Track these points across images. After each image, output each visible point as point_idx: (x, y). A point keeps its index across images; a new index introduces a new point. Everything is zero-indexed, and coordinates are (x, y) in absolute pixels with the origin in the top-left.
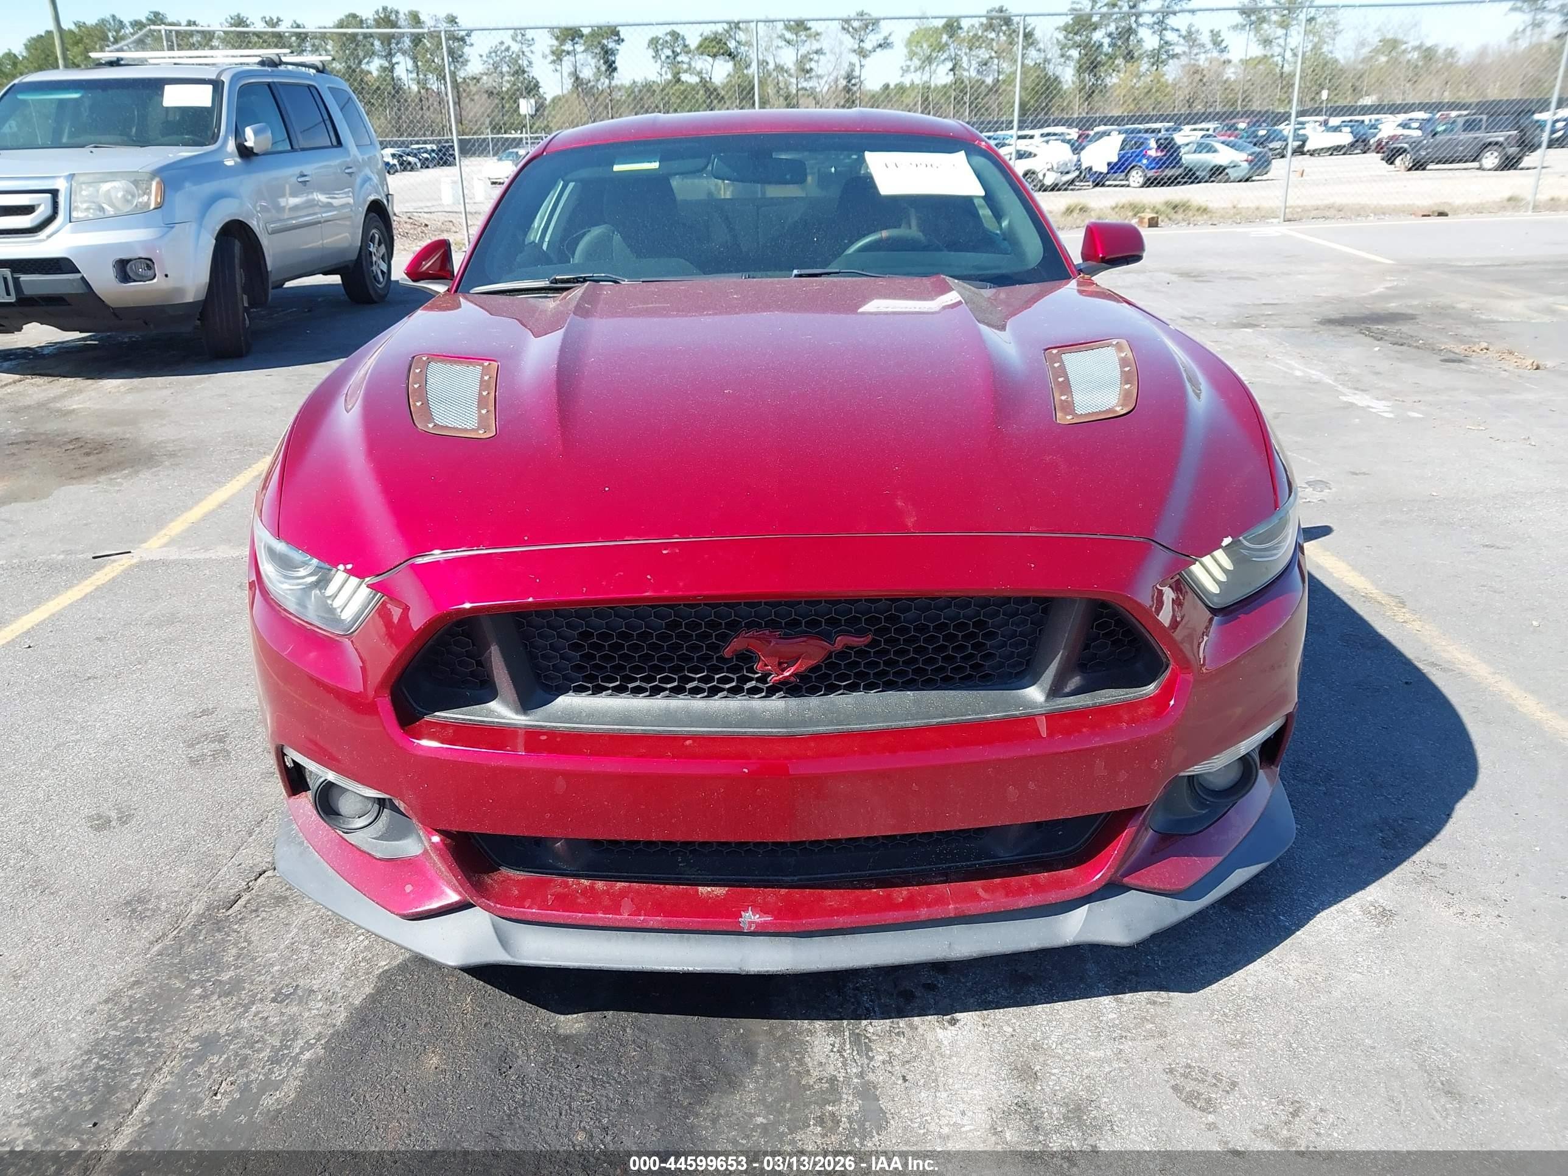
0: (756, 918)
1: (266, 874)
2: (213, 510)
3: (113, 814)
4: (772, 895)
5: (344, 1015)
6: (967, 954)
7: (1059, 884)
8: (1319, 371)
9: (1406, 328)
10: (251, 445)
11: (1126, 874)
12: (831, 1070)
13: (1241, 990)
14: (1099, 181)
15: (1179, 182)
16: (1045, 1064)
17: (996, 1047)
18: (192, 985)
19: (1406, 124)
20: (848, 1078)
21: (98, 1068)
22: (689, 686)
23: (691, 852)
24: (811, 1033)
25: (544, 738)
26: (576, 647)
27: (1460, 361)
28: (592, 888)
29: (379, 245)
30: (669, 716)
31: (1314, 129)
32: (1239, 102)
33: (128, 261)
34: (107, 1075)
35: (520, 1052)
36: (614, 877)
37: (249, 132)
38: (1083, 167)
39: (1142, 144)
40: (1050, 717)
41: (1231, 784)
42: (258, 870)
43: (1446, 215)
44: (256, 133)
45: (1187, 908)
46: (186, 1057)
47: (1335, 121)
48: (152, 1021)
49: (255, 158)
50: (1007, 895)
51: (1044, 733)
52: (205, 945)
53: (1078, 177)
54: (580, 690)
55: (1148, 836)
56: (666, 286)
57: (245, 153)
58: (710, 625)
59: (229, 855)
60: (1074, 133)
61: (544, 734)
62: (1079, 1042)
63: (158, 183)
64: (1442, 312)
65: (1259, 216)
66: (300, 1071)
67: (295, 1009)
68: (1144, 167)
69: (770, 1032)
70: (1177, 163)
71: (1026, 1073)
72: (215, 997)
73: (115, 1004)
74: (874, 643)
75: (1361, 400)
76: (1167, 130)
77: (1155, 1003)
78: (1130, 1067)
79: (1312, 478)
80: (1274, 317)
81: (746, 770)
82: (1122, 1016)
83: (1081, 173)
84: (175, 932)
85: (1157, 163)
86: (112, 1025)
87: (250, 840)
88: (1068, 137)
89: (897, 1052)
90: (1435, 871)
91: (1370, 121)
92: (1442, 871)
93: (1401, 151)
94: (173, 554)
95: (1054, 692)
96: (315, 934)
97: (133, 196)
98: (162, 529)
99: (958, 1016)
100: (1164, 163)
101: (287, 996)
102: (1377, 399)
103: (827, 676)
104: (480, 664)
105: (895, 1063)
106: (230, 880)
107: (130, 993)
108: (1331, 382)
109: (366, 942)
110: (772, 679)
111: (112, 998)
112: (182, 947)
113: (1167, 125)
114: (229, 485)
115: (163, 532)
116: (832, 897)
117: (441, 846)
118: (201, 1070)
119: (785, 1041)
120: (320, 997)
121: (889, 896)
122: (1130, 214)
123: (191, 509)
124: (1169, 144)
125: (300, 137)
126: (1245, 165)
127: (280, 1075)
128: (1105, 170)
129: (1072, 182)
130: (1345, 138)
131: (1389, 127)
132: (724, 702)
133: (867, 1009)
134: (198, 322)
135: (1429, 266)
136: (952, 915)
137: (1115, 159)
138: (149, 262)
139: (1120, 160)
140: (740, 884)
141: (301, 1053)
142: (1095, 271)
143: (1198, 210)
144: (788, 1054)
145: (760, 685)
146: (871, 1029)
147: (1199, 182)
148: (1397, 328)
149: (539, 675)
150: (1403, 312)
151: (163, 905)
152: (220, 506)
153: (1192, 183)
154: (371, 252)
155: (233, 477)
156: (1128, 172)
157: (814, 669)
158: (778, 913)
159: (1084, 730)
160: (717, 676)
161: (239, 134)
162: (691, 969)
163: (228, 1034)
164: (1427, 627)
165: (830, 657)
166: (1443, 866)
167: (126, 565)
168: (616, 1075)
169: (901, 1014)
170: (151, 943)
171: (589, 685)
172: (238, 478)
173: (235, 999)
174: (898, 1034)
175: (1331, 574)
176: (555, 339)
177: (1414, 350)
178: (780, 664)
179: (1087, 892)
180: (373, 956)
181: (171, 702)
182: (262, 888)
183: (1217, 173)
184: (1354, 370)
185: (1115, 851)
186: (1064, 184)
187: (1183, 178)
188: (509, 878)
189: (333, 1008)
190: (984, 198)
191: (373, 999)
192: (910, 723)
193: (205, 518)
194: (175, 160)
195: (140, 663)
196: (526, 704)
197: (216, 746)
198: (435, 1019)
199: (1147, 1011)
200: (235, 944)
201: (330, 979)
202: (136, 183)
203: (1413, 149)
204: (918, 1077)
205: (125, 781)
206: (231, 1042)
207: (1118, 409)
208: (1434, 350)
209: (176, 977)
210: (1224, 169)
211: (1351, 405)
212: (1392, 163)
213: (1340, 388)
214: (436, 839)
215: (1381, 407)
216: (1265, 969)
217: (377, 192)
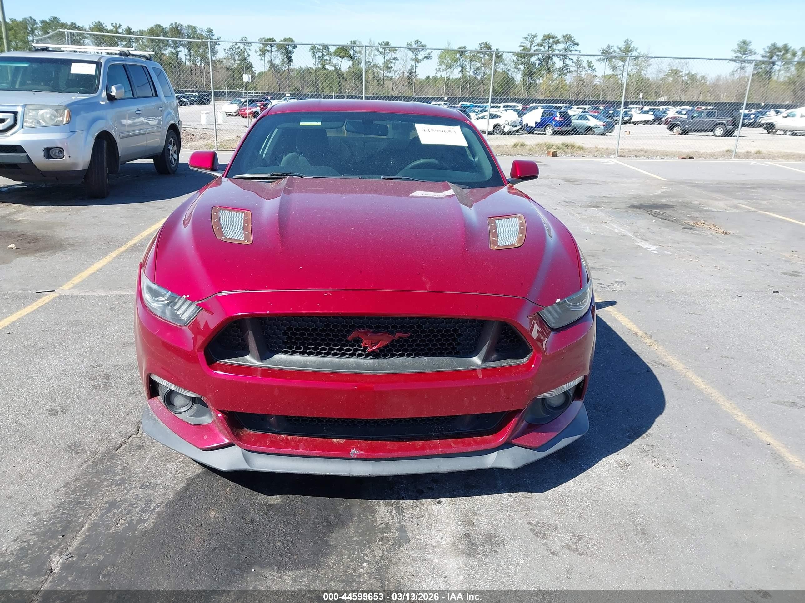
0: (357, 452)
1: (133, 436)
2: (94, 273)
3: (59, 409)
4: (363, 443)
5: (172, 495)
6: (446, 470)
7: (485, 442)
8: (626, 230)
9: (668, 212)
10: (112, 242)
11: (513, 439)
12: (386, 520)
13: (562, 493)
14: (531, 131)
15: (569, 134)
16: (478, 519)
17: (457, 513)
18: (102, 481)
19: (680, 112)
20: (393, 524)
21: (63, 513)
22: (332, 352)
23: (329, 425)
24: (379, 505)
25: (270, 372)
26: (285, 334)
27: (691, 229)
28: (286, 438)
29: (174, 146)
30: (323, 364)
31: (635, 112)
32: (601, 95)
33: (51, 149)
34: (67, 517)
35: (252, 510)
36: (296, 434)
37: (113, 88)
38: (524, 124)
39: (552, 114)
40: (484, 370)
41: (560, 404)
42: (129, 434)
43: (693, 158)
44: (117, 89)
45: (540, 455)
46: (103, 510)
47: (646, 108)
48: (86, 495)
49: (116, 101)
50: (463, 446)
51: (480, 376)
52: (107, 465)
53: (521, 128)
54: (286, 352)
55: (523, 424)
56: (324, 180)
57: (111, 98)
58: (343, 326)
59: (115, 428)
60: (520, 106)
61: (270, 370)
62: (492, 511)
63: (68, 112)
64: (686, 205)
65: (607, 153)
66: (155, 516)
67: (150, 491)
68: (553, 125)
69: (361, 505)
70: (569, 124)
71: (469, 523)
72: (114, 486)
73: (68, 488)
74: (411, 337)
75: (644, 244)
76: (566, 107)
77: (526, 497)
78: (513, 522)
79: (617, 280)
80: (608, 204)
81: (356, 387)
82: (512, 502)
83: (522, 127)
84: (93, 459)
85: (559, 124)
86: (68, 496)
87: (125, 422)
88: (517, 108)
89: (415, 513)
90: (649, 448)
91: (663, 109)
92: (652, 448)
93: (677, 125)
94: (76, 293)
95: (485, 360)
96: (157, 461)
97: (55, 117)
98: (69, 280)
99: (442, 500)
100: (562, 124)
101: (147, 486)
102: (652, 245)
103: (391, 350)
104: (243, 340)
105: (414, 518)
106: (116, 438)
107: (74, 483)
108: (631, 235)
109: (181, 465)
110: (368, 350)
111: (67, 485)
112: (96, 465)
113: (565, 105)
114: (102, 261)
115: (70, 282)
116: (389, 445)
117: (222, 418)
118: (110, 515)
119: (366, 509)
120: (161, 487)
121: (414, 445)
122: (545, 148)
123: (83, 271)
124: (565, 115)
125: (138, 92)
126: (602, 127)
127: (146, 517)
128: (534, 125)
129: (517, 131)
130: (650, 117)
131: (672, 113)
132: (347, 359)
133: (403, 497)
134: (83, 180)
135: (683, 183)
136: (440, 453)
137: (539, 121)
138: (61, 149)
139: (541, 121)
140: (351, 438)
141: (154, 509)
142: (515, 183)
143: (578, 147)
144: (368, 513)
145: (363, 353)
146: (404, 505)
147: (579, 134)
148: (664, 211)
149: (268, 346)
150: (668, 204)
151: (86, 448)
152: (98, 271)
153: (576, 134)
154: (169, 149)
155: (104, 257)
156: (546, 127)
157: (386, 346)
158: (367, 451)
159: (497, 376)
160: (345, 348)
161: (108, 89)
162: (328, 473)
163: (120, 501)
164: (660, 348)
165: (392, 342)
166: (653, 446)
167: (53, 297)
168: (294, 520)
169: (417, 498)
170: (83, 463)
171: (290, 350)
172: (106, 258)
173: (123, 487)
174: (416, 507)
175: (621, 323)
176: (276, 202)
177: (671, 223)
178: (372, 344)
179: (497, 446)
180: (184, 471)
181: (82, 360)
182: (131, 442)
183: (588, 130)
184: (642, 230)
185: (509, 429)
186: (514, 132)
187: (571, 132)
188: (250, 434)
189: (168, 491)
190: (468, 147)
191: (186, 488)
192: (426, 371)
193: (90, 276)
194: (77, 100)
195: (64, 342)
196: (263, 357)
197: (105, 380)
198: (213, 497)
199: (522, 500)
200: (121, 465)
201: (166, 479)
202: (57, 111)
203: (682, 125)
204: (424, 523)
205: (63, 395)
206: (122, 504)
207: (516, 244)
208: (680, 223)
209: (95, 478)
210: (591, 128)
211: (640, 247)
212: (672, 131)
213: (635, 238)
214: (220, 415)
215: (653, 248)
216: (574, 485)
217: (173, 119)
